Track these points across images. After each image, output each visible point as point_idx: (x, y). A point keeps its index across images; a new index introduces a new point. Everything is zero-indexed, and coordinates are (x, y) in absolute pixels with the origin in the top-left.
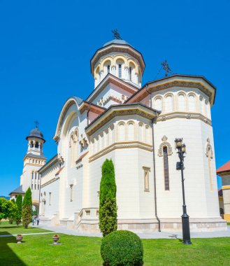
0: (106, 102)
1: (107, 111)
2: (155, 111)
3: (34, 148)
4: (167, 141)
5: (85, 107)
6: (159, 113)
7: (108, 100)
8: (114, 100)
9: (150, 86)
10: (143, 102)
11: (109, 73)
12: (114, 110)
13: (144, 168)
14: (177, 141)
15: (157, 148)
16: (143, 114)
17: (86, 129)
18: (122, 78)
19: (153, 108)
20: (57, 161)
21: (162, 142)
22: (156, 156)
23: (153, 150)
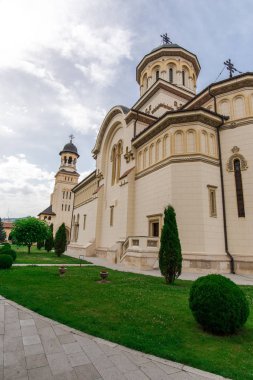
0: (155, 110)
1: (158, 119)
2: (221, 117)
4: (240, 153)
5: (132, 115)
6: (227, 118)
7: (157, 108)
8: (166, 107)
13: (209, 186)
15: (225, 162)
16: (206, 121)
17: (133, 140)
18: (174, 81)
19: (219, 112)
21: (232, 154)
22: (225, 173)
23: (220, 165)
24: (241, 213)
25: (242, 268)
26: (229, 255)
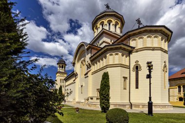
0: (101, 44)
1: (102, 48)
2: (131, 47)
4: (139, 63)
5: (89, 47)
6: (134, 48)
7: (102, 43)
8: (106, 42)
9: (129, 34)
10: (124, 43)
11: (103, 29)
13: (124, 77)
14: (148, 63)
15: (132, 67)
16: (124, 49)
17: (90, 58)
18: (111, 30)
19: (130, 45)
20: (74, 74)
21: (135, 64)
22: (131, 71)
23: (130, 68)
24: (137, 87)
25: (135, 107)
26: (130, 103)
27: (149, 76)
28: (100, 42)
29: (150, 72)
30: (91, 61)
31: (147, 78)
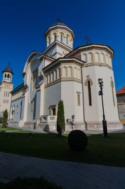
1: (56, 60)
2: (82, 61)
3: (7, 78)
4: (90, 78)
6: (85, 62)
8: (59, 54)
10: (76, 56)
12: (60, 60)
13: (77, 92)
14: (99, 80)
17: (43, 69)
18: (63, 42)
20: (23, 86)
22: (84, 86)
23: (82, 83)
24: (90, 104)
25: (90, 127)
26: (85, 122)
27: (101, 93)
28: (53, 53)
29: (101, 89)
30: (44, 73)
31: (99, 95)
